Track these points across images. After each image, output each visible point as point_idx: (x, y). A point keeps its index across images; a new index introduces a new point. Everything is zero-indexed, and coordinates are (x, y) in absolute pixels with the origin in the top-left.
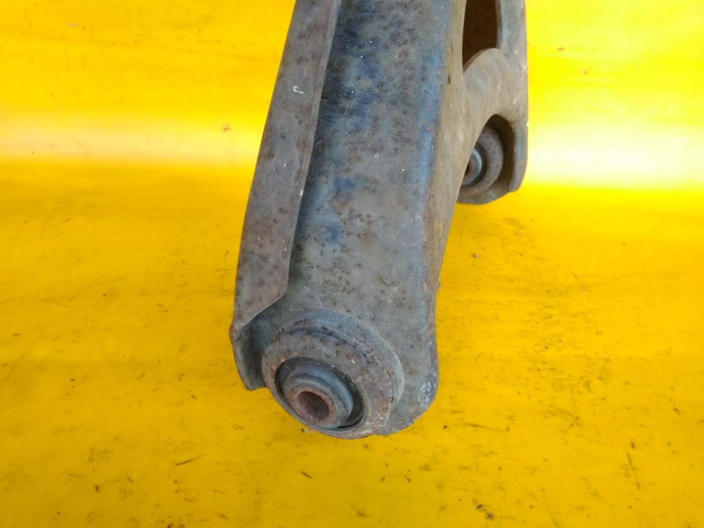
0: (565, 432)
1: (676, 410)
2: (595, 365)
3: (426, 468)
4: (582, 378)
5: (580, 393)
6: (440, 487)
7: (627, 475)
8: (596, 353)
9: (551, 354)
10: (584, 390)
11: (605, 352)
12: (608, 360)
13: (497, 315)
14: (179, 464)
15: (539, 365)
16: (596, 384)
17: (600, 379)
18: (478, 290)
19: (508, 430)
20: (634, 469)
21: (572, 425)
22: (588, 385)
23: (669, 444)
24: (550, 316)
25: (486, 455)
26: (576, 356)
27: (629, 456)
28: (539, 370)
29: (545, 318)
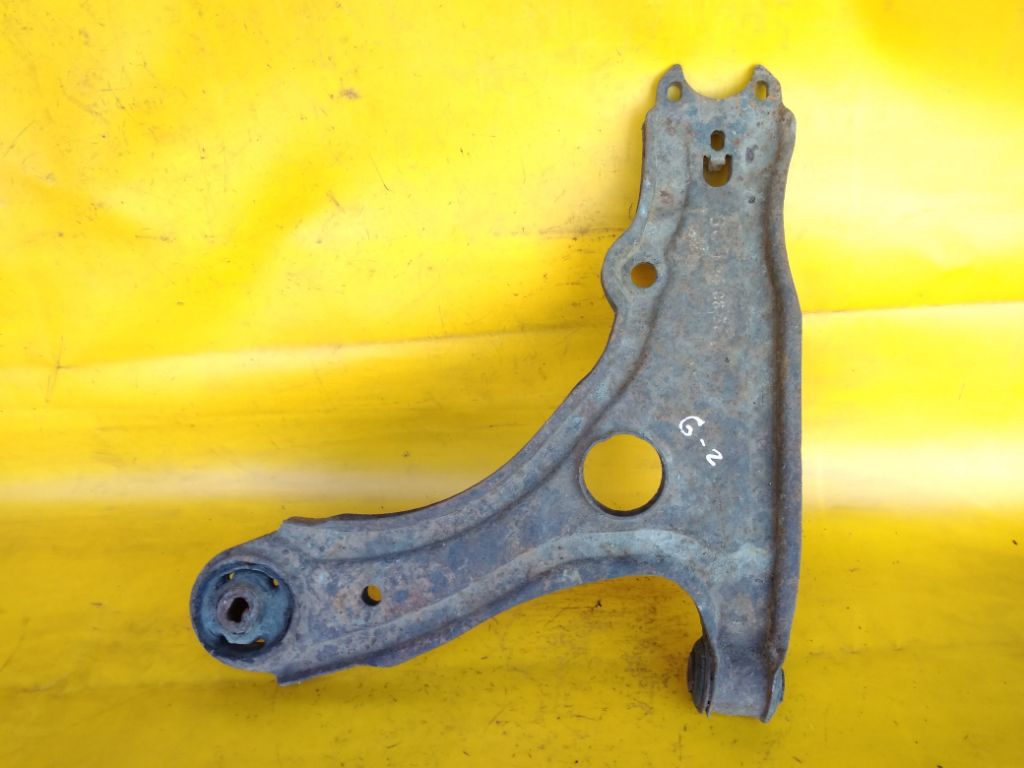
0: (639, 719)
3: (542, 748)
5: (659, 688)
6: (549, 760)
7: (675, 751)
13: (610, 623)
14: (389, 747)
19: (601, 718)
20: (681, 746)
21: (646, 714)
23: (711, 728)
24: (652, 621)
25: (582, 738)
27: (680, 737)
28: (633, 670)
29: (646, 623)
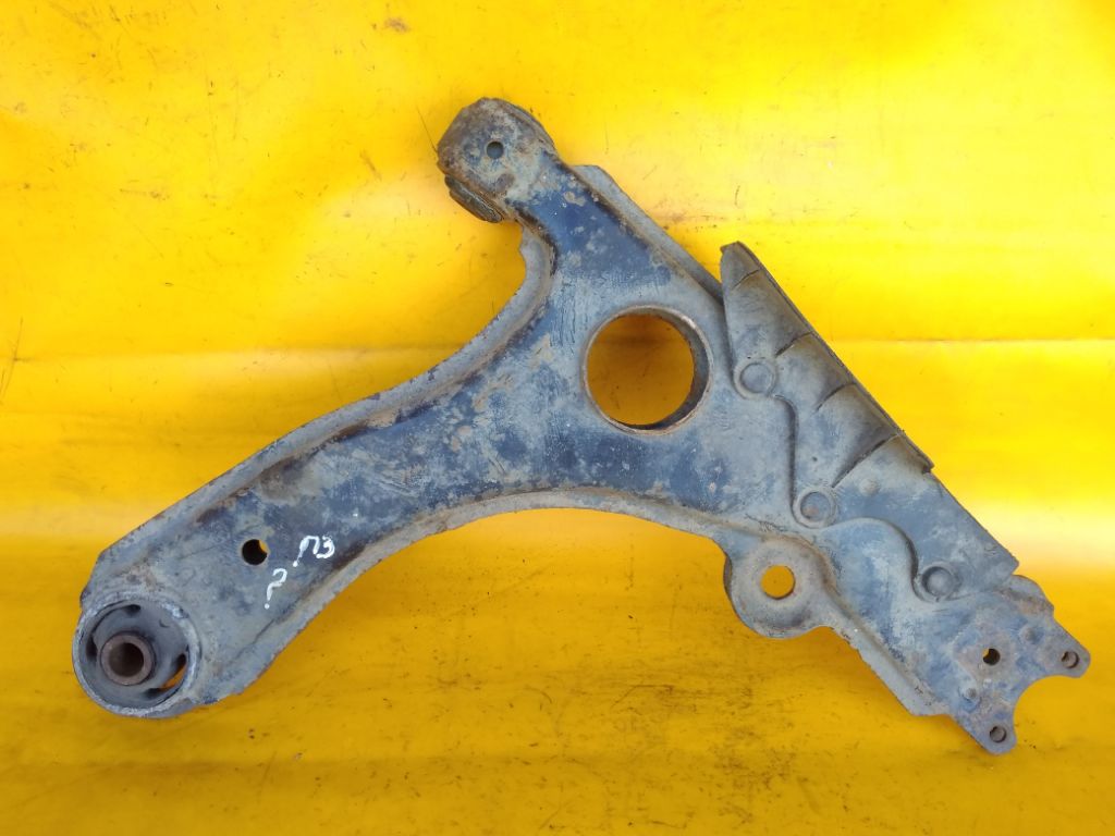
1: (845, 807)
2: (779, 760)
4: (763, 774)
5: (759, 790)
8: (783, 747)
9: (741, 748)
10: (762, 787)
11: (792, 746)
12: (793, 755)
15: (726, 762)
16: (776, 783)
17: (781, 775)
18: (680, 678)
22: (767, 782)
26: (764, 751)
